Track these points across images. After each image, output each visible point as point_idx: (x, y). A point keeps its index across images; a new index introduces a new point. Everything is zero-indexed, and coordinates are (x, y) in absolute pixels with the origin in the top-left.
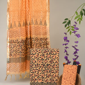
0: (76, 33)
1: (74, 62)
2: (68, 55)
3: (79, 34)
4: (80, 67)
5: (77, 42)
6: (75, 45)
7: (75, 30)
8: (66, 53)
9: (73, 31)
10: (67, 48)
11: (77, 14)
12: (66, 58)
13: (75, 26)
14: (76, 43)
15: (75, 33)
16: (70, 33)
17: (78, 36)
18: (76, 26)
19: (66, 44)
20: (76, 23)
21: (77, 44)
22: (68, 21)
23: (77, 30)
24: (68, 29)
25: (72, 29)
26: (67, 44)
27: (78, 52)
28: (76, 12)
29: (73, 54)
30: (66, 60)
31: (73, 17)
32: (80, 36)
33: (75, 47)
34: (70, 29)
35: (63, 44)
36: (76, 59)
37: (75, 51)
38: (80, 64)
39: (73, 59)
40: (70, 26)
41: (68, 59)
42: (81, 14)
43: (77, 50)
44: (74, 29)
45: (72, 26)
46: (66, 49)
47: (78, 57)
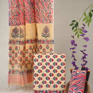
0: (85, 36)
1: (82, 68)
2: (75, 60)
3: (87, 38)
4: (89, 74)
5: (86, 46)
6: (83, 49)
7: (83, 33)
8: (73, 58)
9: (81, 34)
10: (75, 53)
11: (85, 16)
12: (74, 64)
13: (83, 28)
14: (84, 47)
15: (83, 37)
16: (78, 36)
17: (87, 39)
18: (85, 29)
19: (73, 49)
20: (84, 25)
21: (85, 49)
22: (76, 23)
23: (85, 33)
24: (76, 32)
25: (80, 32)
26: (75, 48)
27: (86, 56)
28: (84, 13)
29: (82, 59)
30: (74, 66)
31: (81, 18)
32: (89, 40)
33: (83, 51)
34: (77, 32)
35: (71, 49)
36: (84, 65)
37: (83, 55)
38: (88, 71)
39: (82, 65)
40: (77, 28)
41: (76, 65)
42: (89, 16)
43: (86, 55)
44: (82, 31)
45: (79, 29)
46: (73, 54)
47: (87, 62)
